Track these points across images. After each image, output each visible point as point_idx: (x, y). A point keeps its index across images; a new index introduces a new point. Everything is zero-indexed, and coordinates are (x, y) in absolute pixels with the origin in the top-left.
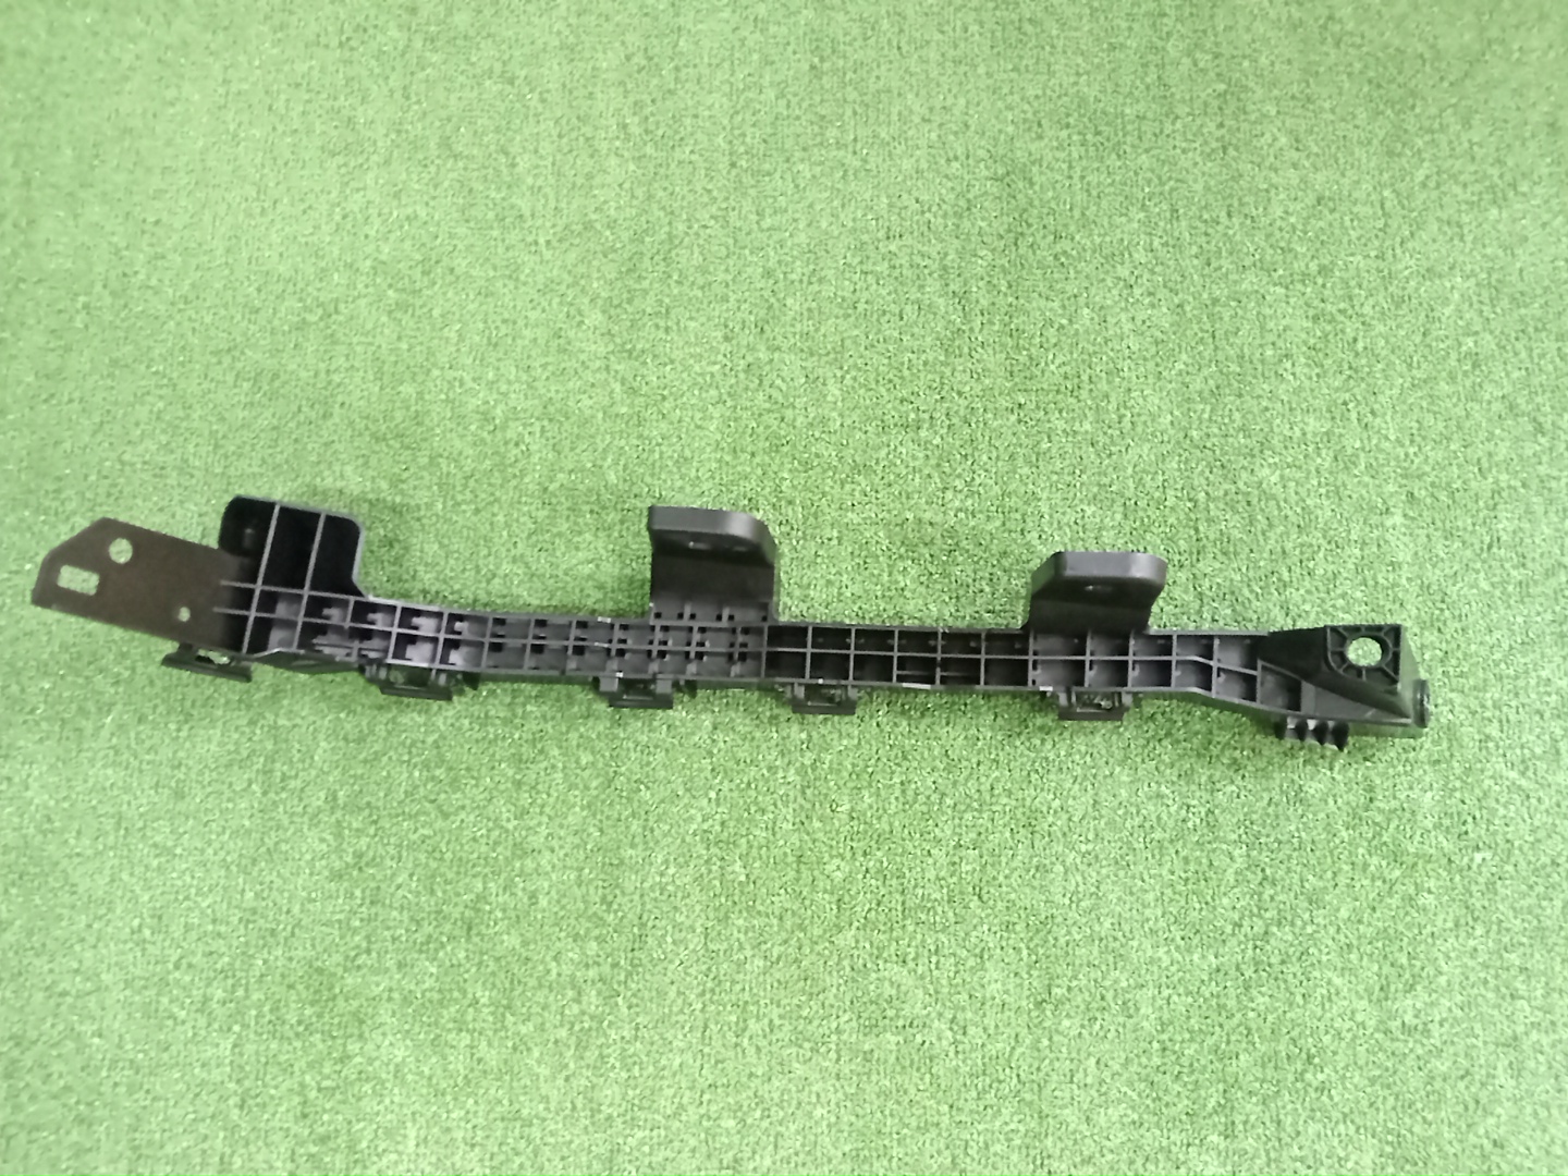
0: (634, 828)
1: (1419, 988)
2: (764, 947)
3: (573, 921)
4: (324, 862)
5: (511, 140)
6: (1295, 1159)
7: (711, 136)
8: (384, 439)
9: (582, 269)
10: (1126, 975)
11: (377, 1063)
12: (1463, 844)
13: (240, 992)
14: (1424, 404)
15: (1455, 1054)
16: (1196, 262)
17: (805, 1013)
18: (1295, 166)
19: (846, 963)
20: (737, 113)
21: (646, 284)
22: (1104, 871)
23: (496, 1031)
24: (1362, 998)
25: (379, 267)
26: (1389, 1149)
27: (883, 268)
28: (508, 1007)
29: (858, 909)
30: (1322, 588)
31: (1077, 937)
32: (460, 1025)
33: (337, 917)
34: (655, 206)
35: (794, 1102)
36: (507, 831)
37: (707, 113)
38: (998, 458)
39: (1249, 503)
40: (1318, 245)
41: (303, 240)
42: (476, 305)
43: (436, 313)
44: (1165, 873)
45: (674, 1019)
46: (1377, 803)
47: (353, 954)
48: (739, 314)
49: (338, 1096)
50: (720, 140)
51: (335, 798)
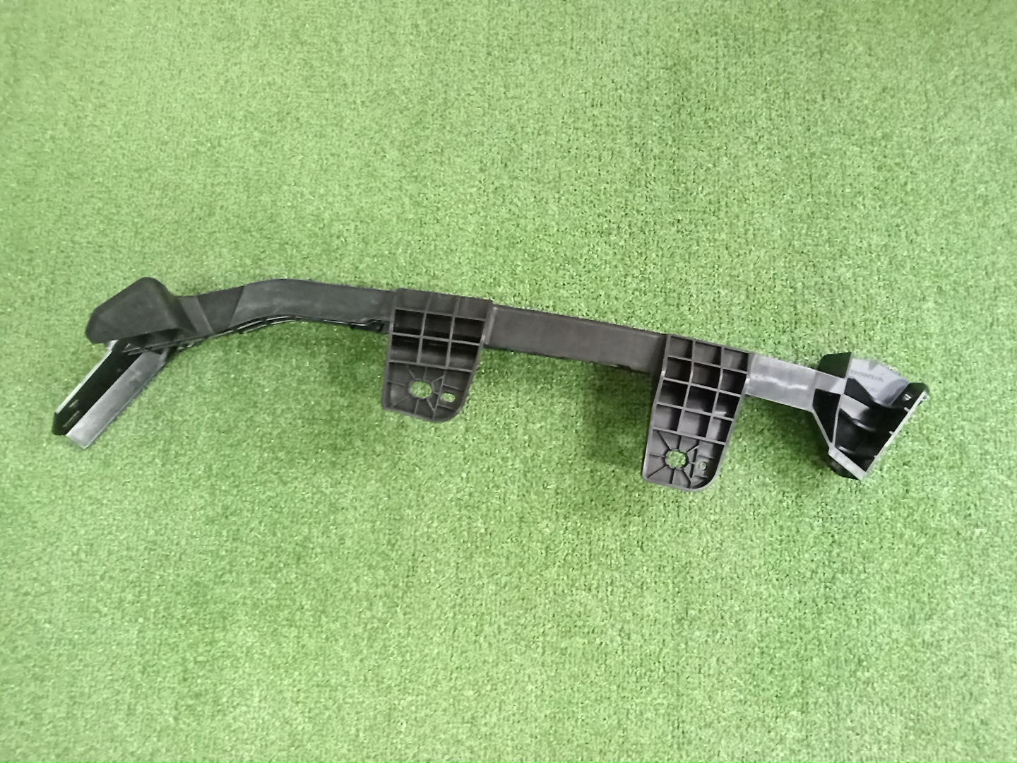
0: (411, 495)
1: (935, 617)
2: (496, 577)
3: (368, 556)
4: (202, 512)
5: (339, 34)
6: (848, 729)
7: (474, 34)
8: (249, 231)
9: (385, 122)
10: (739, 603)
11: (234, 646)
12: (968, 522)
13: (144, 597)
14: (951, 228)
15: (958, 662)
16: (800, 128)
17: (522, 621)
18: (868, 66)
19: (551, 589)
20: (493, 19)
21: (428, 132)
22: (726, 534)
23: (315, 627)
24: (896, 623)
25: (250, 116)
26: (911, 724)
27: (589, 126)
28: (323, 612)
29: (559, 553)
30: (878, 349)
31: (706, 577)
32: (291, 623)
33: (211, 548)
34: (435, 80)
35: (513, 681)
36: (325, 495)
37: (472, 19)
38: (663, 256)
39: (831, 291)
40: (883, 119)
41: (198, 97)
42: (313, 143)
43: (286, 147)
44: (766, 536)
45: (434, 623)
46: (911, 494)
47: (220, 573)
48: (490, 154)
49: (208, 667)
50: (481, 37)
51: (211, 469)
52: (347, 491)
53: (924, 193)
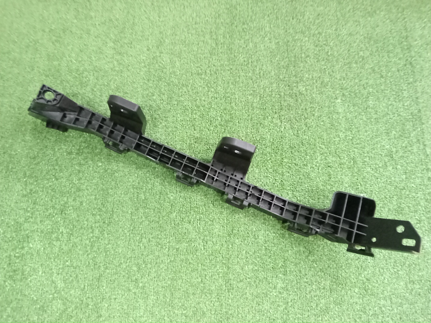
52: (84, 182)
53: (336, 56)
